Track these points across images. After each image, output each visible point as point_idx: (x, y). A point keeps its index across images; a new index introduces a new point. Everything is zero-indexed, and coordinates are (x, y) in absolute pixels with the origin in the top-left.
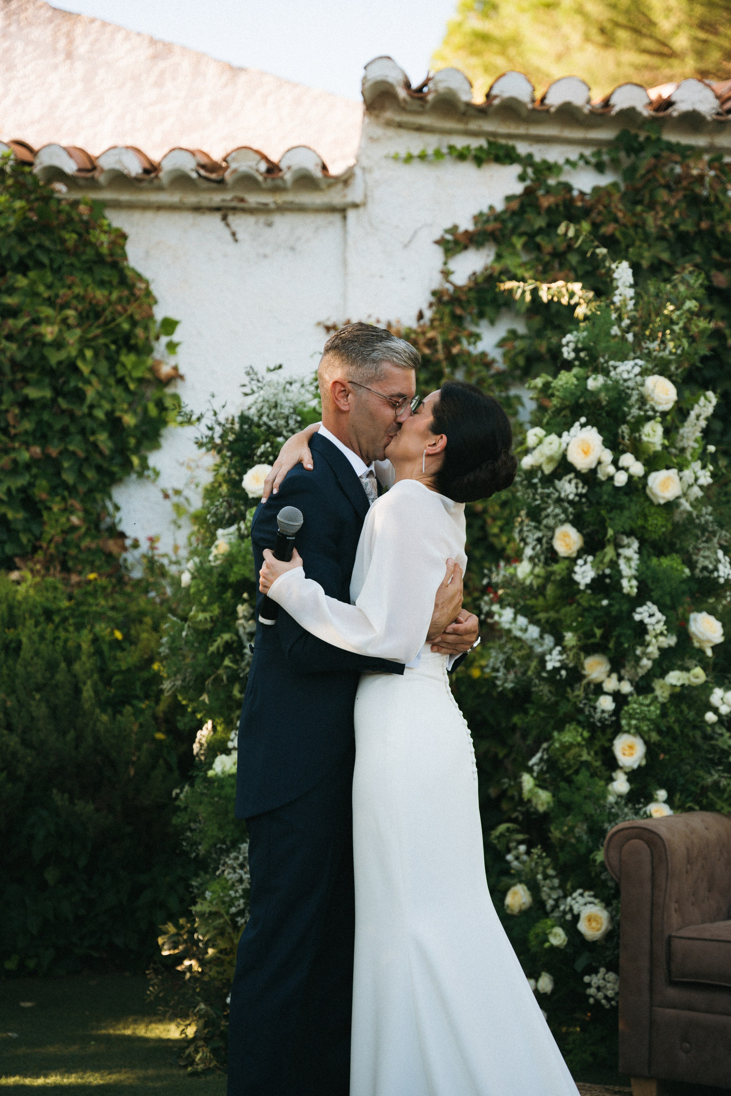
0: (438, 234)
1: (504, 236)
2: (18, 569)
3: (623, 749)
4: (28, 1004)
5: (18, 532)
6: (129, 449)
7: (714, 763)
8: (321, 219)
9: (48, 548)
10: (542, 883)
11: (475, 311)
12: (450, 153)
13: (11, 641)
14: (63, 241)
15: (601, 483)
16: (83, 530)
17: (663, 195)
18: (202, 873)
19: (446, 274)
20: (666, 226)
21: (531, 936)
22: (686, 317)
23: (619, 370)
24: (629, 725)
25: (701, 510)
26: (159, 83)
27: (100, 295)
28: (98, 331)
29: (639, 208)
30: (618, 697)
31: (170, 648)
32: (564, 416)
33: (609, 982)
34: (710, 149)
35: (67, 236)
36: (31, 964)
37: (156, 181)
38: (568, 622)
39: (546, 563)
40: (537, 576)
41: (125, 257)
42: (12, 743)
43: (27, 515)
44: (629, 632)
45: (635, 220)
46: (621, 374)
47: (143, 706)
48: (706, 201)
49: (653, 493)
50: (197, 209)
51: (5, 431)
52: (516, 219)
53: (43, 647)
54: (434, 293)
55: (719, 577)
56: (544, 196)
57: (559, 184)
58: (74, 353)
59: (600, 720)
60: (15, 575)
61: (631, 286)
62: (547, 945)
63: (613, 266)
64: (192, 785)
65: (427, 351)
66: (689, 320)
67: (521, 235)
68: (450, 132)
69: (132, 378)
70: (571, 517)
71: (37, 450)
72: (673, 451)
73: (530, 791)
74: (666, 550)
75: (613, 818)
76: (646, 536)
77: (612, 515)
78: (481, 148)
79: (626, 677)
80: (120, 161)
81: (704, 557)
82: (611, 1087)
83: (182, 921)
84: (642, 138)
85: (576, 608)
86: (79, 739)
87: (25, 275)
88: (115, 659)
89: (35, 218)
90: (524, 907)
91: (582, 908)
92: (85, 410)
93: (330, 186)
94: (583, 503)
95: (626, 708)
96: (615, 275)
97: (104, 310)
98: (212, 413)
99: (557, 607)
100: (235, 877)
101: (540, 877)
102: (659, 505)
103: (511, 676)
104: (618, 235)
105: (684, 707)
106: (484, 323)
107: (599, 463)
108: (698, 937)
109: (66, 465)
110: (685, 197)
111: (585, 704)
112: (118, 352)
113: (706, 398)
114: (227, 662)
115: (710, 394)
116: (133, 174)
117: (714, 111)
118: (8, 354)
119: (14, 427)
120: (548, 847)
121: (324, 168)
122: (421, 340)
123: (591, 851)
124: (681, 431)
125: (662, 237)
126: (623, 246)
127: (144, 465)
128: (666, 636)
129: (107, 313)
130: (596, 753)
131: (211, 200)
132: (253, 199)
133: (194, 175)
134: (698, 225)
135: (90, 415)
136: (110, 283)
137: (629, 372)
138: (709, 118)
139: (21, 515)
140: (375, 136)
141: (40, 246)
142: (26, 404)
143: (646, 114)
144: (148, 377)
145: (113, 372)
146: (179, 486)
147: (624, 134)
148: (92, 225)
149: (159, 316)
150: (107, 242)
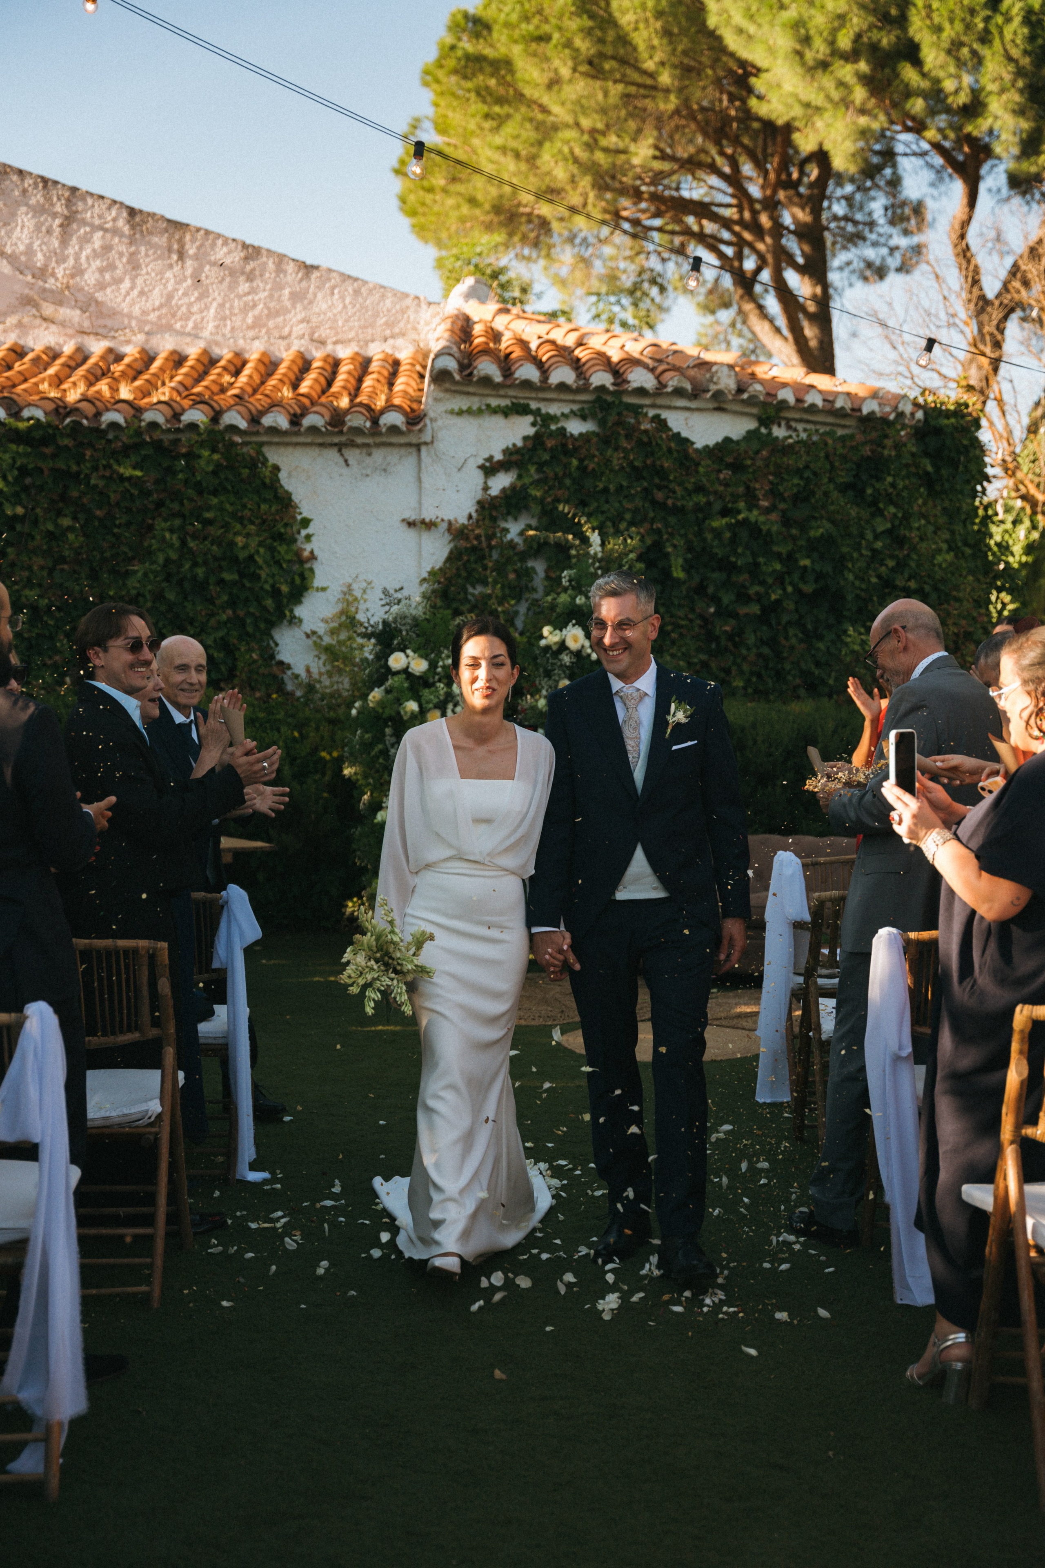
0: (481, 462)
1: (523, 463)
6: (284, 607)
8: (403, 451)
9: (241, 675)
11: (505, 512)
12: (487, 409)
14: (240, 474)
16: (259, 661)
17: (623, 441)
19: (486, 488)
27: (264, 507)
28: (266, 535)
29: (608, 450)
32: (564, 619)
34: (653, 406)
35: (243, 470)
41: (278, 480)
50: (322, 445)
51: (211, 601)
52: (530, 452)
54: (478, 502)
56: (548, 438)
57: (558, 429)
58: (253, 551)
65: (475, 543)
67: (533, 464)
68: (488, 395)
69: (285, 560)
70: (568, 675)
71: (230, 612)
78: (507, 406)
80: (275, 421)
84: (610, 403)
89: (223, 462)
92: (259, 585)
93: (410, 432)
94: (574, 668)
96: (589, 542)
97: (267, 518)
106: (510, 518)
109: (248, 621)
110: (637, 443)
112: (277, 546)
116: (284, 429)
117: (655, 387)
122: (471, 534)
127: (294, 617)
129: (270, 522)
131: (332, 441)
132: (359, 440)
133: (323, 429)
134: (644, 462)
135: (262, 588)
136: (271, 500)
138: (651, 392)
139: (222, 655)
140: (442, 397)
141: (227, 479)
142: (221, 582)
143: (611, 388)
144: (295, 558)
145: (273, 557)
146: (315, 628)
147: (598, 399)
148: (257, 462)
149: (299, 517)
150: (268, 474)
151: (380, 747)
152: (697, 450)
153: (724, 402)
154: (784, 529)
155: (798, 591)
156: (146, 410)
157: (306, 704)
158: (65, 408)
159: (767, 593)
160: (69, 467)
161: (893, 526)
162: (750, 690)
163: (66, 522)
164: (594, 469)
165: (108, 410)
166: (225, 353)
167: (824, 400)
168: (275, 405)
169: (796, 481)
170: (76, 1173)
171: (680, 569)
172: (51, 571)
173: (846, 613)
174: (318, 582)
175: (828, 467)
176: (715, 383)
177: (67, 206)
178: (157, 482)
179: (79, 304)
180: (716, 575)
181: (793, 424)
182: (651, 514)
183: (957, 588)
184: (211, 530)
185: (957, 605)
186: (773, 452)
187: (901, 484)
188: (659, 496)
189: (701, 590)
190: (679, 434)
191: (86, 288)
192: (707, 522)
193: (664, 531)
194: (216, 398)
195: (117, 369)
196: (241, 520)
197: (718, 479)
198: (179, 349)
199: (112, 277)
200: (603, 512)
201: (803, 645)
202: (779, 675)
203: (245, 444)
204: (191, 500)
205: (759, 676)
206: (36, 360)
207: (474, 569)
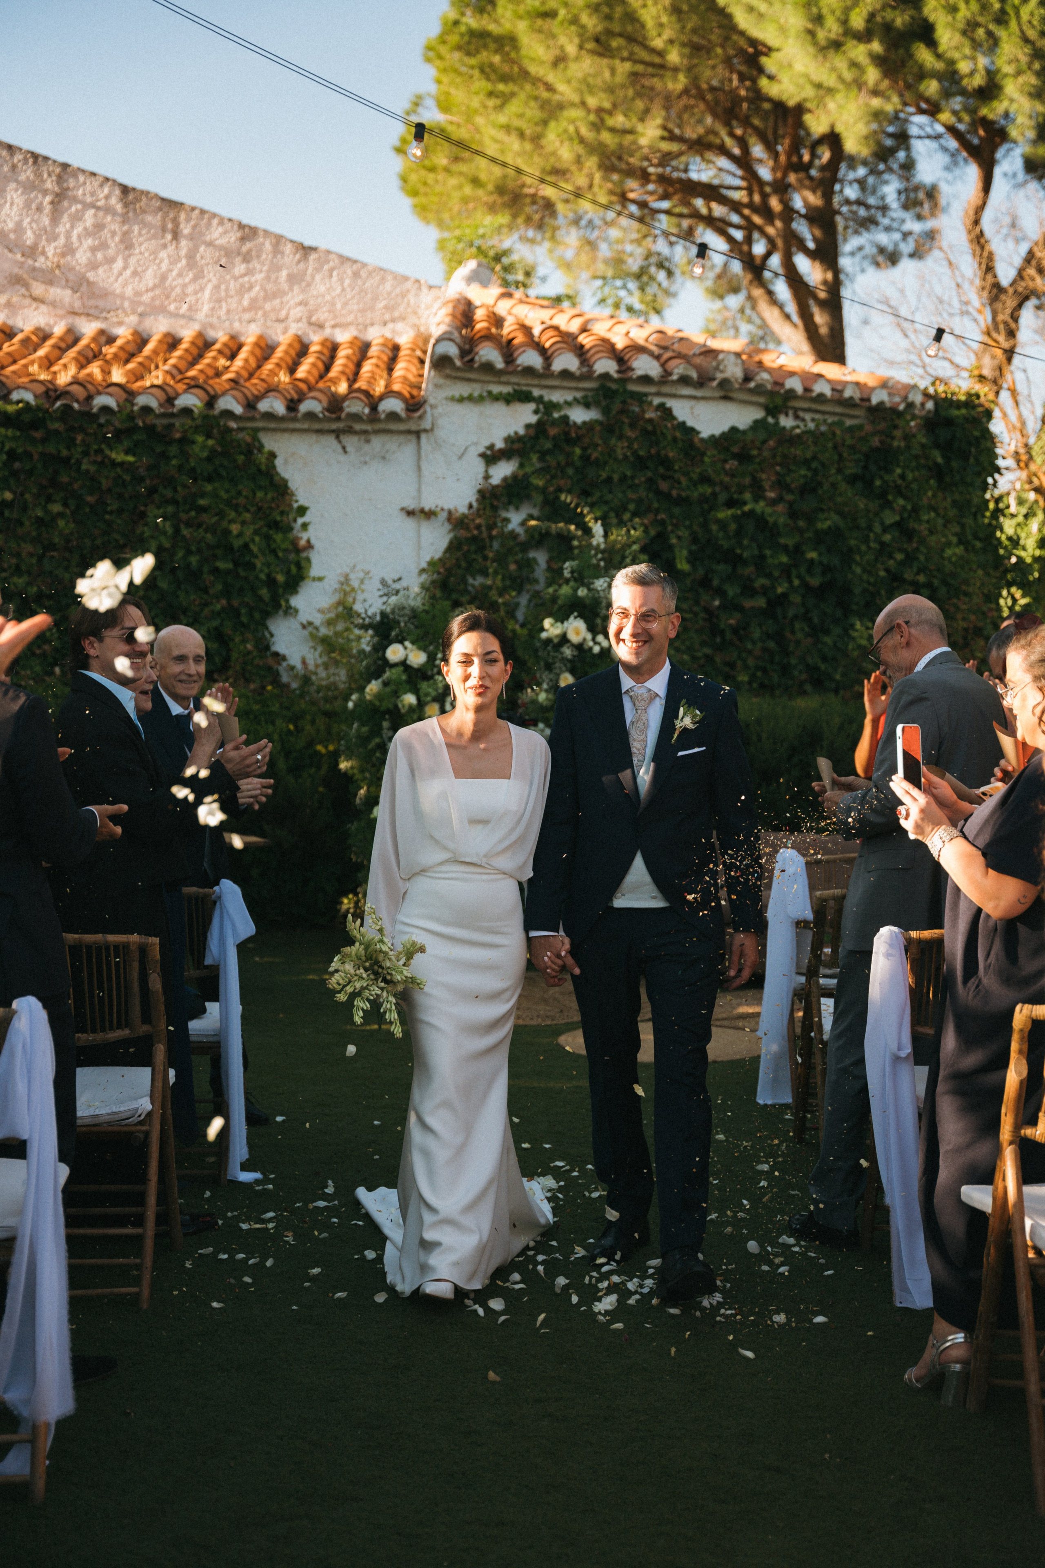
0: (482, 450)
1: (525, 451)
6: (280, 597)
8: (402, 438)
11: (506, 501)
12: (489, 396)
14: (235, 461)
15: (586, 651)
16: (253, 652)
17: (627, 430)
19: (487, 477)
26: (247, 260)
27: (260, 494)
28: (261, 523)
29: (612, 439)
32: (565, 611)
34: (658, 395)
35: (238, 457)
37: (294, 417)
41: (274, 467)
50: (319, 432)
51: (205, 590)
52: (532, 441)
54: (479, 491)
56: (551, 426)
57: (561, 417)
58: (248, 539)
65: (476, 532)
67: (535, 453)
68: (488, 382)
69: (280, 549)
70: (569, 668)
71: (224, 602)
78: (509, 394)
80: (272, 407)
84: (614, 389)
89: (218, 448)
92: (254, 574)
93: (409, 418)
94: (576, 662)
97: (263, 507)
106: (511, 508)
107: (585, 639)
109: (243, 611)
110: (641, 432)
112: (273, 534)
116: (281, 415)
117: (659, 375)
122: (471, 524)
127: (289, 607)
129: (265, 508)
131: (329, 427)
132: (358, 427)
133: (321, 415)
134: (649, 452)
135: (257, 578)
136: (268, 487)
138: (656, 379)
140: (441, 383)
141: (221, 465)
142: (216, 571)
143: (616, 376)
144: (291, 547)
145: (269, 546)
146: (310, 619)
147: (602, 387)
148: (252, 448)
149: (295, 505)
150: (263, 460)
151: (377, 740)
152: (702, 440)
153: (731, 390)
154: (789, 522)
155: (805, 585)
156: (140, 394)
157: (302, 696)
158: (56, 390)
159: (774, 587)
160: (59, 451)
161: (902, 519)
162: (755, 685)
163: (56, 508)
164: (597, 459)
165: (99, 393)
166: (221, 336)
167: (833, 390)
168: (271, 389)
169: (803, 472)
170: (64, 1171)
171: (684, 562)
172: (40, 558)
173: (854, 607)
174: (314, 572)
175: (836, 457)
176: (722, 372)
177: (58, 183)
178: (150, 468)
179: (70, 284)
180: (722, 568)
181: (801, 414)
182: (656, 505)
183: (966, 582)
184: (205, 517)
185: (967, 599)
186: (780, 442)
187: (910, 476)
188: (664, 486)
189: (705, 583)
190: (684, 423)
191: (77, 268)
192: (713, 513)
193: (668, 521)
194: (211, 382)
195: (109, 351)
196: (236, 508)
197: (724, 469)
198: (173, 331)
199: (105, 257)
200: (606, 503)
201: (809, 640)
202: (785, 670)
203: (240, 429)
204: (185, 486)
205: (765, 670)
206: (26, 341)
207: (475, 560)
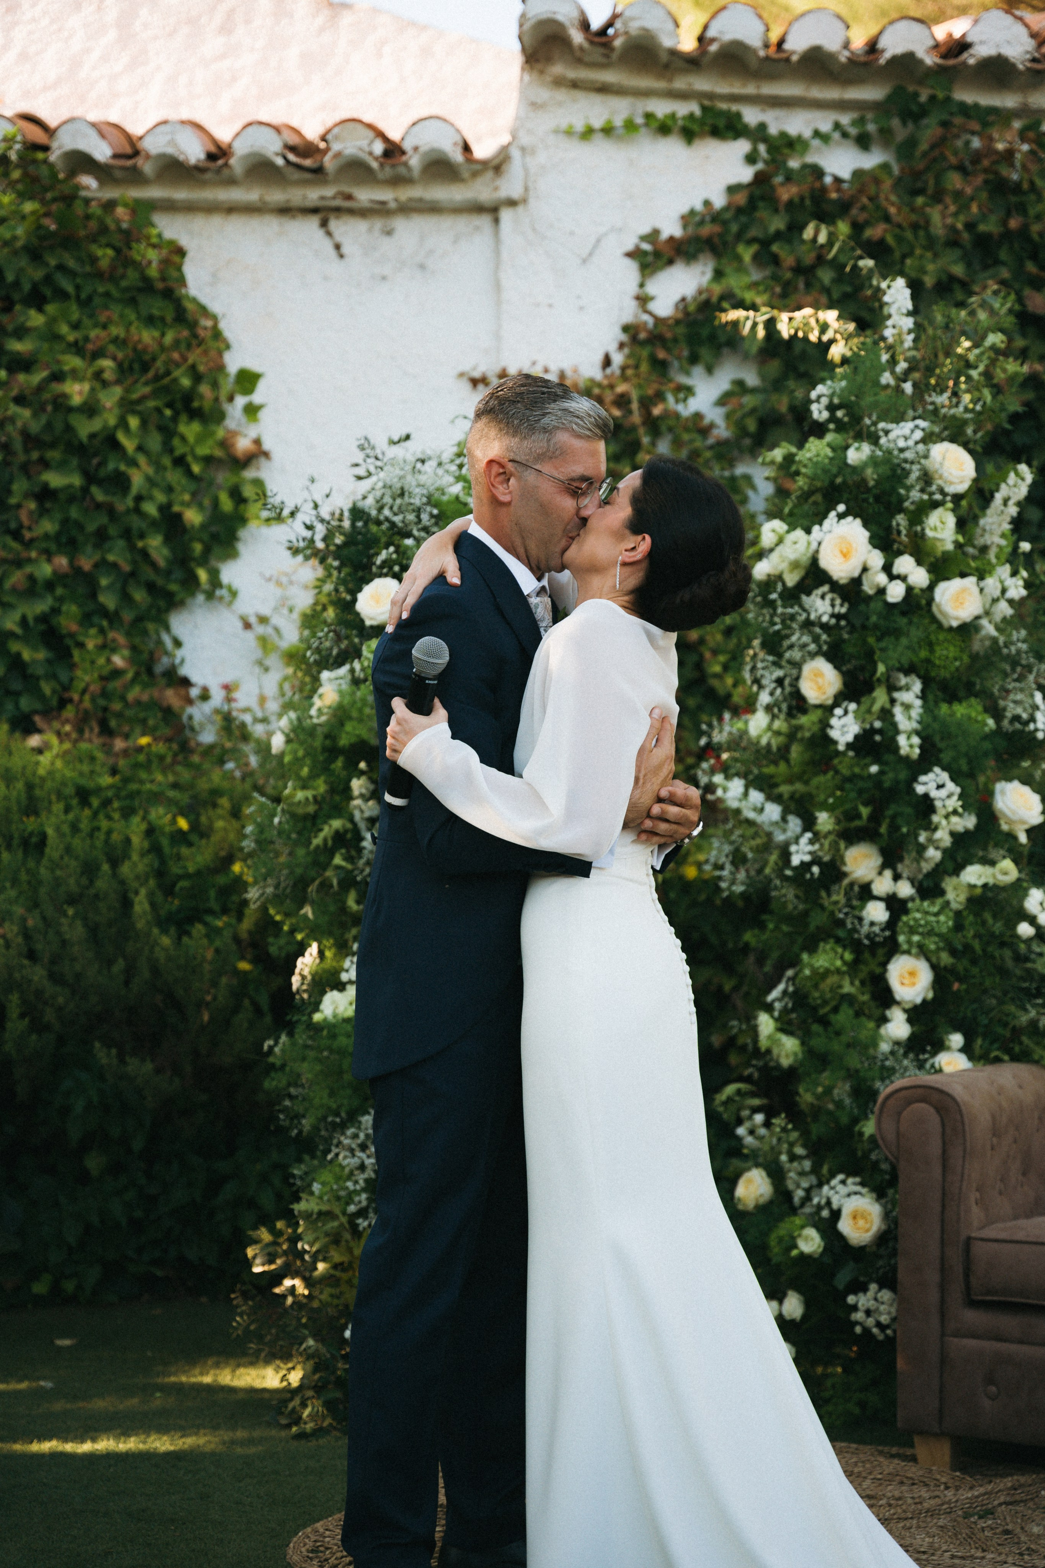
0: (632, 242)
1: (725, 244)
2: (39, 731)
3: (902, 976)
4: (67, 1342)
5: (38, 679)
6: (194, 559)
7: (1031, 995)
8: (463, 223)
9: (81, 701)
10: (787, 1166)
11: (686, 353)
12: (647, 125)
13: (31, 834)
14: (94, 260)
15: (869, 598)
16: (130, 675)
17: (954, 181)
18: (307, 1158)
19: (643, 300)
20: (960, 226)
21: (773, 1240)
22: (989, 358)
23: (892, 436)
24: (909, 942)
25: (1010, 635)
26: (226, 29)
27: (147, 337)
28: (147, 390)
29: (920, 200)
30: (895, 904)
31: (258, 842)
32: (815, 503)
33: (883, 1303)
34: (1022, 111)
35: (100, 253)
36: (69, 1286)
37: (226, 171)
38: (822, 797)
39: (790, 715)
40: (778, 733)
41: (182, 281)
42: (36, 978)
43: (50, 655)
44: (909, 810)
45: (914, 217)
46: (895, 441)
47: (219, 923)
48: (1017, 188)
49: (941, 612)
50: (285, 211)
51: (16, 535)
52: (744, 219)
53: (77, 842)
54: (626, 329)
55: (1036, 730)
56: (782, 184)
57: (805, 166)
58: (112, 421)
59: (868, 936)
60: (34, 741)
61: (909, 314)
62: (794, 1253)
63: (884, 285)
64: (291, 1034)
65: (617, 413)
66: (993, 362)
67: (750, 242)
68: (647, 94)
69: (196, 458)
70: (825, 648)
71: (62, 561)
72: (970, 550)
73: (770, 1037)
74: (962, 693)
75: (887, 1073)
76: (933, 674)
77: (883, 644)
78: (691, 116)
79: (905, 875)
80: (172, 142)
81: (1016, 702)
82: (886, 1449)
83: (280, 1225)
84: (923, 98)
85: (833, 778)
86: (130, 972)
87: (40, 310)
88: (179, 857)
89: (53, 227)
90: (762, 1201)
91: (843, 1201)
92: (130, 502)
93: (475, 174)
94: (842, 628)
95: (904, 918)
96: (886, 299)
97: (154, 359)
98: (312, 505)
99: (805, 778)
100: (354, 1162)
101: (784, 1158)
102: (951, 629)
103: (741, 875)
104: (890, 240)
105: (988, 916)
106: (698, 371)
108: (1008, 1238)
109: (104, 582)
110: (986, 182)
111: (846, 914)
112: (175, 419)
113: (1017, 474)
114: (338, 860)
115: (1023, 468)
116: (193, 161)
117: (1028, 56)
118: (19, 424)
119: (30, 529)
120: (795, 1115)
121: (467, 148)
122: (609, 397)
123: (855, 1121)
124: (982, 522)
125: (953, 242)
126: (897, 255)
127: (215, 582)
128: (960, 815)
129: (159, 363)
130: (863, 983)
131: (305, 197)
132: (365, 195)
133: (280, 161)
134: (1004, 223)
135: (137, 510)
136: (162, 319)
137: (906, 438)
138: (1021, 67)
139: (42, 655)
140: (539, 101)
141: (61, 267)
142: (45, 495)
143: (927, 62)
144: (219, 454)
145: (168, 449)
146: (258, 605)
147: (899, 92)
148: (135, 239)
149: (228, 363)
150: (156, 261)
151: (337, 824)
203: (112, 201)
